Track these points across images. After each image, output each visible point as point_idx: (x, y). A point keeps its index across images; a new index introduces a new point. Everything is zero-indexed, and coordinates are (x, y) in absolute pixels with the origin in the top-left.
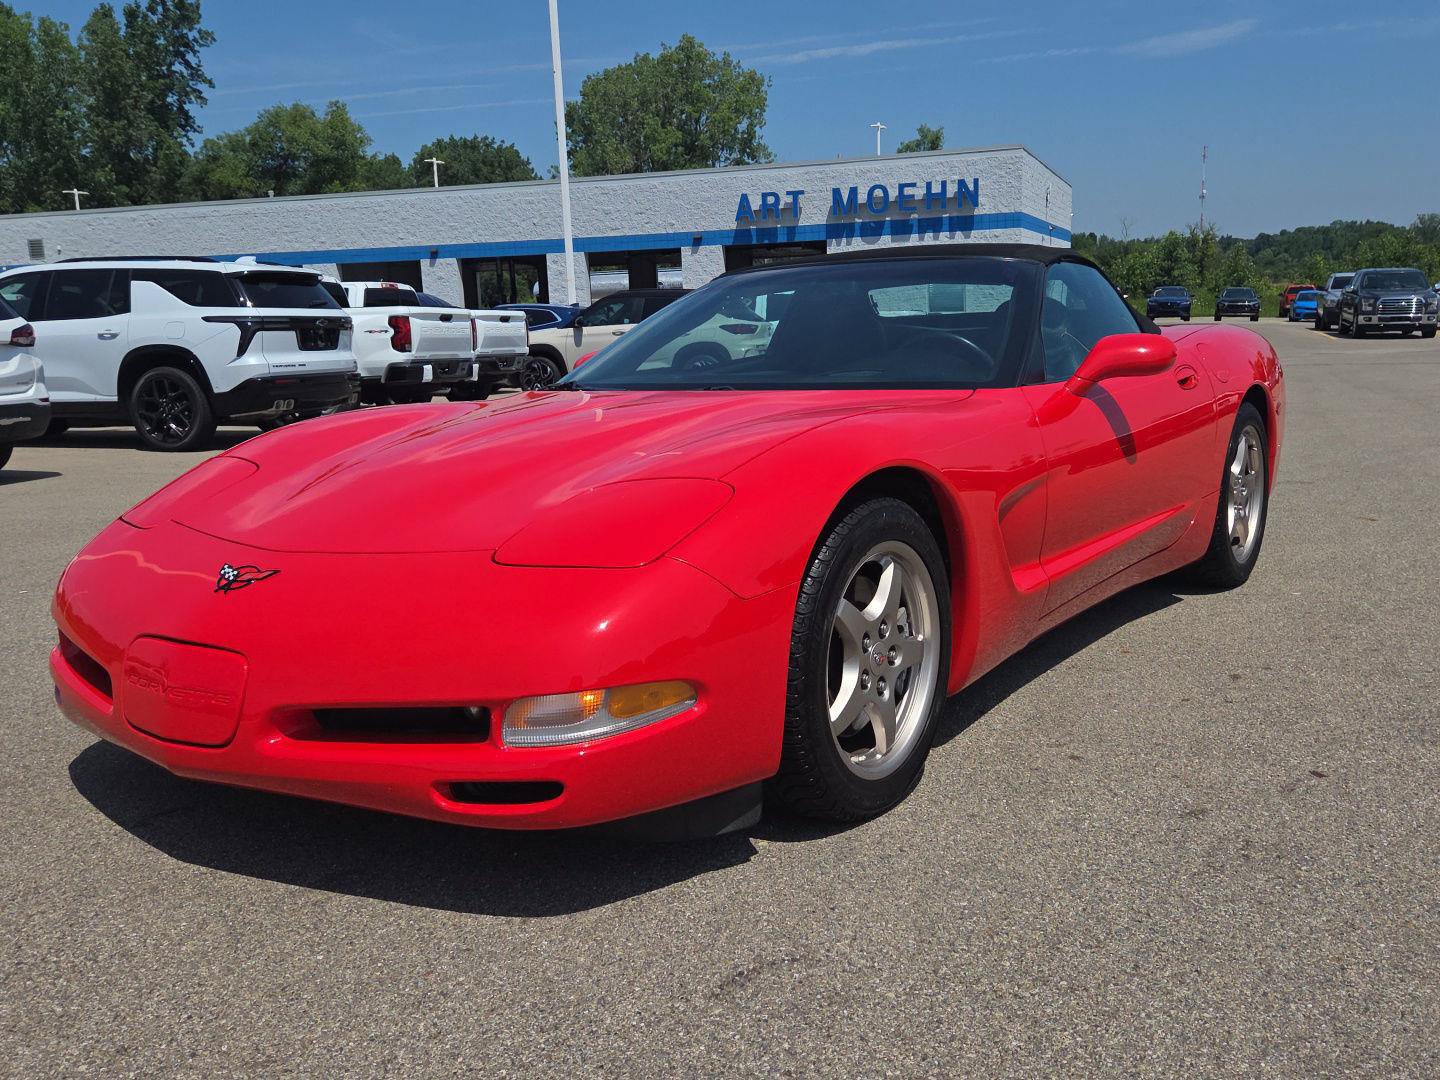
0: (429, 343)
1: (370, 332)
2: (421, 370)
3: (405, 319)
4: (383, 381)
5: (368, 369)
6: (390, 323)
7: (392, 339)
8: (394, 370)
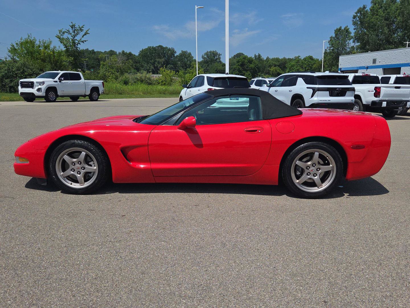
0: (386, 95)
1: (369, 91)
2: (382, 103)
3: (379, 88)
4: (370, 105)
5: (367, 102)
6: (375, 89)
7: (374, 93)
8: (373, 103)
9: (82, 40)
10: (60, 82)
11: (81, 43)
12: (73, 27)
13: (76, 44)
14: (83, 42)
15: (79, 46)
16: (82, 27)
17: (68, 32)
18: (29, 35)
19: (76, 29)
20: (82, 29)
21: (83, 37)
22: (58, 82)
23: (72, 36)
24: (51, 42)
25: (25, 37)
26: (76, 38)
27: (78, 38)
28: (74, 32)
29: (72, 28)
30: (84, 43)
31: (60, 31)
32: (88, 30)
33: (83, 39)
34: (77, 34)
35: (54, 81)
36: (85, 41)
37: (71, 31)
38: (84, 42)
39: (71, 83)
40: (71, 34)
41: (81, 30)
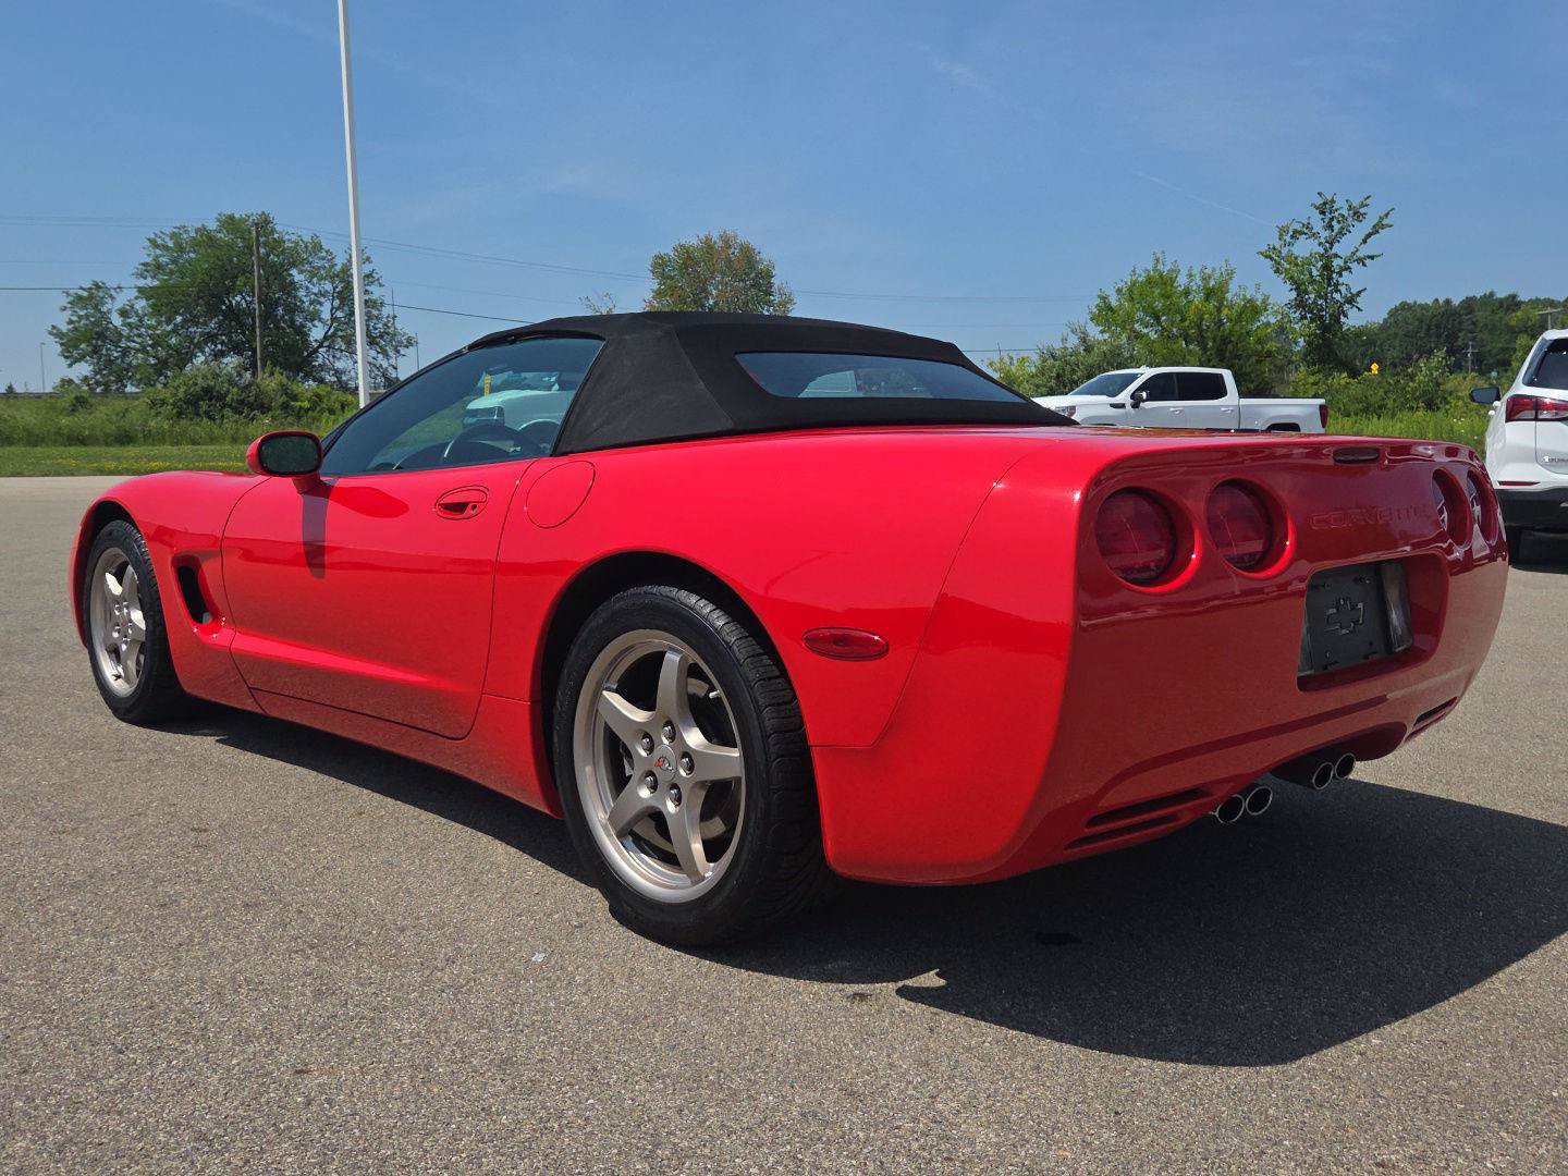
9: (1360, 254)
10: (1135, 406)
11: (1354, 266)
12: (1325, 208)
13: (1333, 272)
14: (1361, 261)
15: (1346, 278)
16: (1363, 205)
17: (1307, 230)
18: (1159, 255)
19: (1336, 214)
20: (1362, 211)
21: (1365, 241)
22: (1128, 407)
23: (1320, 244)
24: (1231, 274)
25: (1144, 266)
26: (1336, 248)
27: (1343, 248)
28: (1330, 227)
29: (1323, 213)
30: (1364, 265)
31: (1283, 231)
32: (1387, 215)
33: (1364, 251)
34: (1341, 233)
35: (1113, 406)
36: (1372, 258)
37: (1318, 224)
38: (1368, 261)
39: (1181, 411)
40: (1315, 235)
41: (1358, 215)
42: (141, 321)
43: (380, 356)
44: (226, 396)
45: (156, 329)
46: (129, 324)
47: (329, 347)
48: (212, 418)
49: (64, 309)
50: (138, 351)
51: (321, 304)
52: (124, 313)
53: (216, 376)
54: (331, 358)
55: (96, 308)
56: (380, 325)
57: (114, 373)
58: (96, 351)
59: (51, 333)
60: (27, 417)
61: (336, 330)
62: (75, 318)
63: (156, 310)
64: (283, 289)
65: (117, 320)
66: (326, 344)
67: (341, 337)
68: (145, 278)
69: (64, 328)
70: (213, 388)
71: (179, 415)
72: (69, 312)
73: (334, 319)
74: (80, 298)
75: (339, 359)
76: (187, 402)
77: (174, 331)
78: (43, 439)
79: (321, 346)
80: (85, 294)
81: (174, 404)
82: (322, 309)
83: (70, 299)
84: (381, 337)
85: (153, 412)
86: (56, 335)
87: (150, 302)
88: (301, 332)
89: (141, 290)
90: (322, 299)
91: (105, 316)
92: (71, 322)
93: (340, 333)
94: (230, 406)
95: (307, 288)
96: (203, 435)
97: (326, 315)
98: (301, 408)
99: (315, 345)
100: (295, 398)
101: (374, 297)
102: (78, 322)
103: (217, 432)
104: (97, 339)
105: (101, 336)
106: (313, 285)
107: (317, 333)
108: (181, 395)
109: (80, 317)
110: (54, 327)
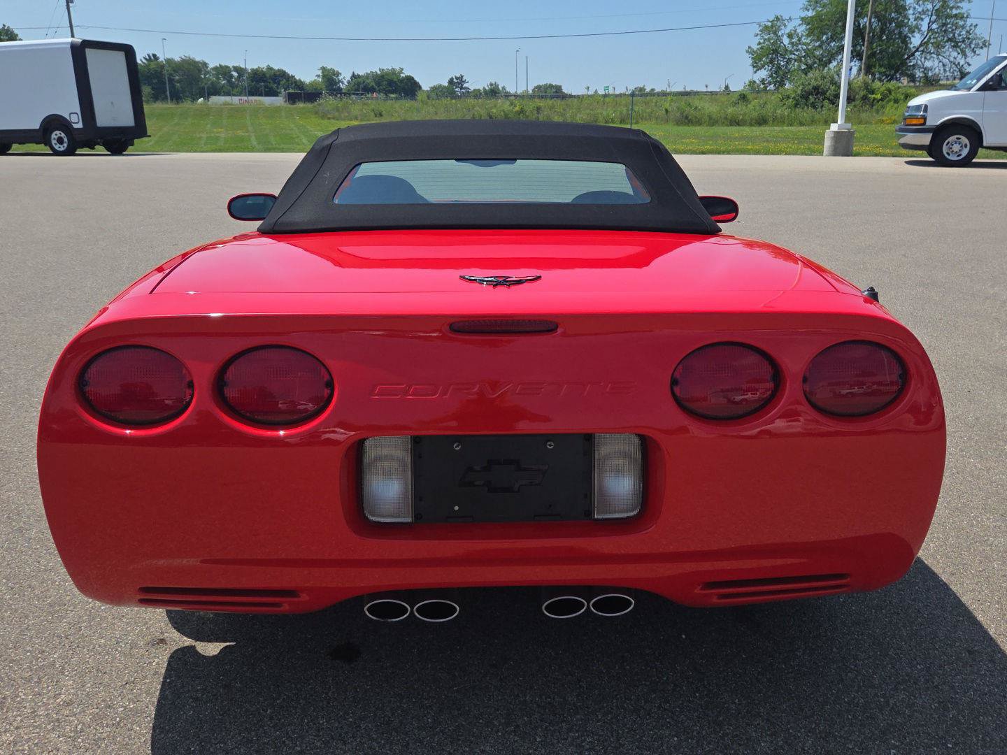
42: (799, 40)
43: (960, 56)
44: (827, 91)
45: (809, 44)
46: (792, 43)
47: (923, 51)
48: (814, 107)
49: (757, 35)
50: (795, 60)
51: (922, 19)
52: (790, 36)
53: (823, 78)
54: (923, 59)
55: (775, 33)
56: (964, 33)
57: (780, 77)
58: (771, 62)
59: (747, 52)
60: (710, 108)
61: (930, 38)
62: (762, 41)
63: (811, 33)
64: (897, 11)
65: (786, 41)
66: (921, 49)
67: (932, 43)
68: (808, 10)
69: (755, 47)
70: (819, 86)
71: (796, 105)
72: (759, 37)
73: (930, 29)
74: (766, 27)
75: (929, 60)
76: (802, 96)
77: (820, 46)
78: (717, 122)
79: (917, 50)
80: (770, 24)
81: (794, 98)
82: (922, 23)
83: (761, 28)
84: (963, 41)
85: (782, 104)
86: (750, 53)
87: (808, 27)
88: (905, 40)
89: (802, 19)
90: (923, 17)
91: (779, 38)
92: (759, 43)
93: (932, 41)
94: (829, 99)
95: (915, 8)
96: (808, 119)
97: (925, 28)
98: (874, 99)
99: (914, 50)
100: (873, 92)
101: (962, 11)
102: (764, 43)
103: (817, 116)
104: (773, 54)
105: (775, 52)
106: (920, 6)
107: (916, 40)
108: (799, 92)
109: (765, 40)
110: (749, 47)
